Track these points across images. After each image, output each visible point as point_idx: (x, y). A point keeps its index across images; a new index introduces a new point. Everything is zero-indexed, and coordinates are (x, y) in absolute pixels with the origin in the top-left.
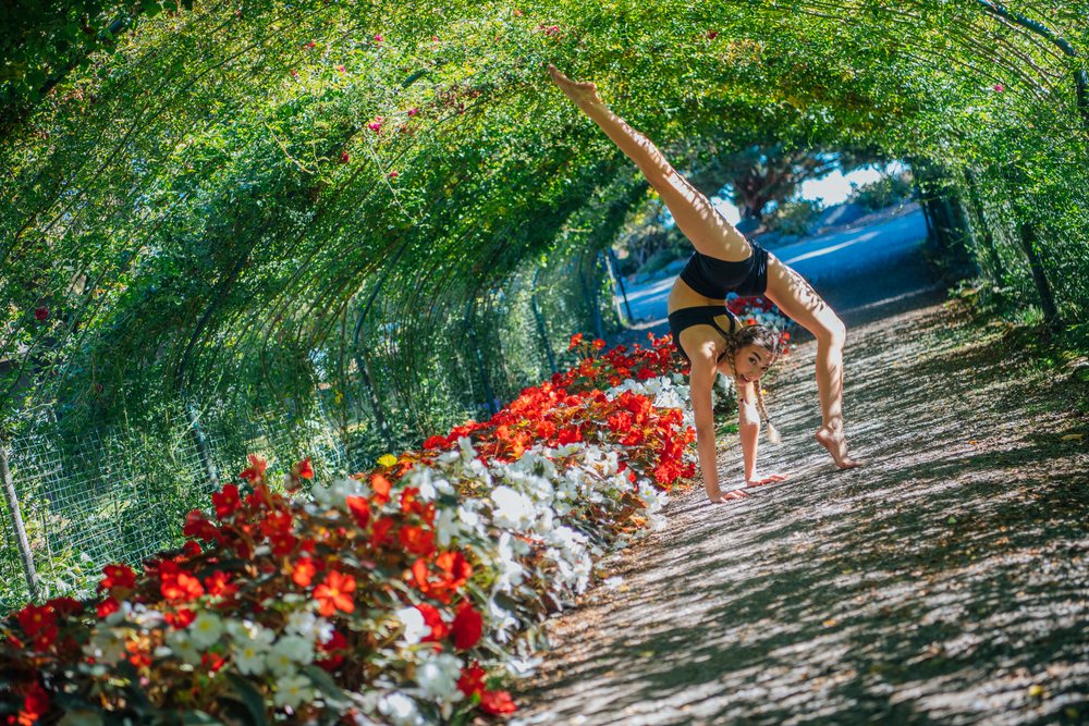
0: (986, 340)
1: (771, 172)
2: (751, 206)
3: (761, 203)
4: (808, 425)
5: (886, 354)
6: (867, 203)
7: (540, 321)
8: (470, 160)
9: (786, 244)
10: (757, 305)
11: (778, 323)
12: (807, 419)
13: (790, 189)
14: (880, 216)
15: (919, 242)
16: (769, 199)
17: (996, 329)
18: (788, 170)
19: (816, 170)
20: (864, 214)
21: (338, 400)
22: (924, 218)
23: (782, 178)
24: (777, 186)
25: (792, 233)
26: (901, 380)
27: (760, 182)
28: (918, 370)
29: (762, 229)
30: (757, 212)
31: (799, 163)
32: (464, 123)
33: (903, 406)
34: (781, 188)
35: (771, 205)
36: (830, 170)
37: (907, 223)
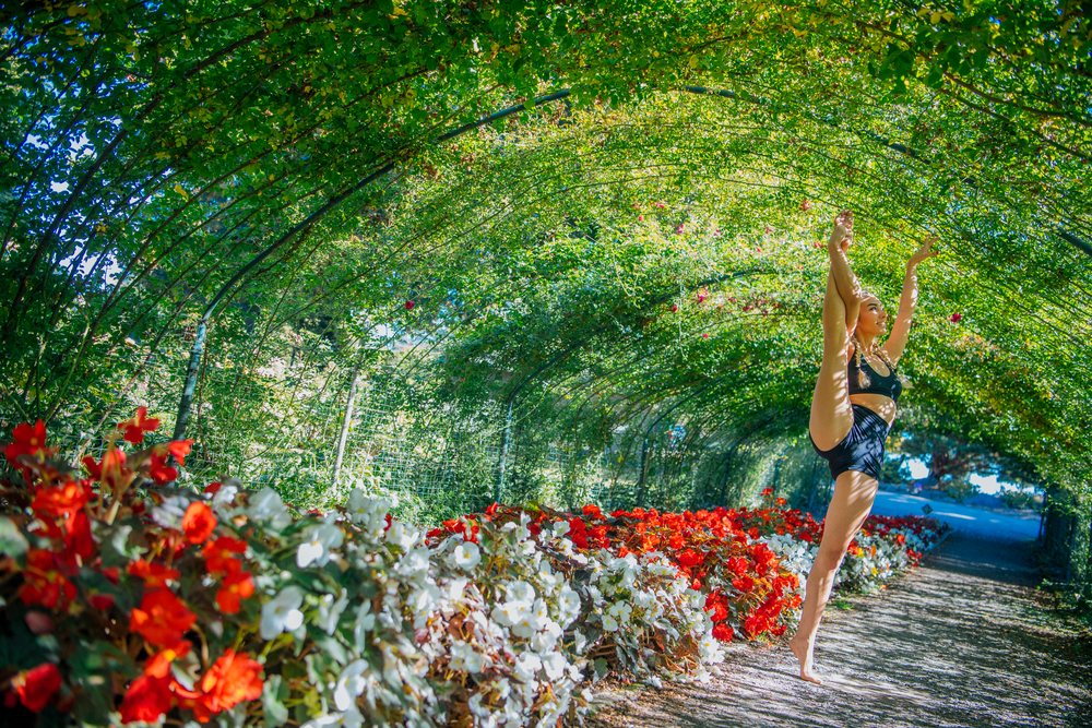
0: (1064, 632)
1: (956, 458)
2: (936, 472)
3: (943, 473)
4: (899, 636)
5: (982, 603)
6: (1008, 502)
7: (777, 475)
8: (761, 353)
9: (948, 502)
10: (911, 528)
11: (919, 545)
12: (900, 629)
13: (963, 472)
14: (1011, 513)
15: (1030, 539)
16: (948, 473)
17: (1074, 628)
18: (967, 462)
19: (983, 471)
20: (1001, 507)
21: (619, 460)
22: (1038, 527)
23: (962, 465)
24: (956, 468)
25: (954, 497)
26: (988, 634)
27: (947, 461)
28: (1004, 631)
29: (936, 487)
30: (937, 477)
31: (974, 461)
32: (764, 324)
33: (982, 661)
34: (959, 469)
35: (948, 476)
36: (992, 473)
37: (1028, 524)
